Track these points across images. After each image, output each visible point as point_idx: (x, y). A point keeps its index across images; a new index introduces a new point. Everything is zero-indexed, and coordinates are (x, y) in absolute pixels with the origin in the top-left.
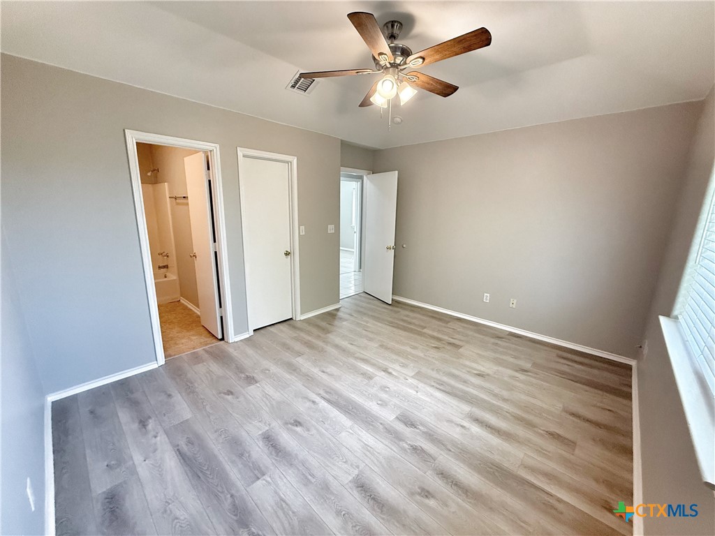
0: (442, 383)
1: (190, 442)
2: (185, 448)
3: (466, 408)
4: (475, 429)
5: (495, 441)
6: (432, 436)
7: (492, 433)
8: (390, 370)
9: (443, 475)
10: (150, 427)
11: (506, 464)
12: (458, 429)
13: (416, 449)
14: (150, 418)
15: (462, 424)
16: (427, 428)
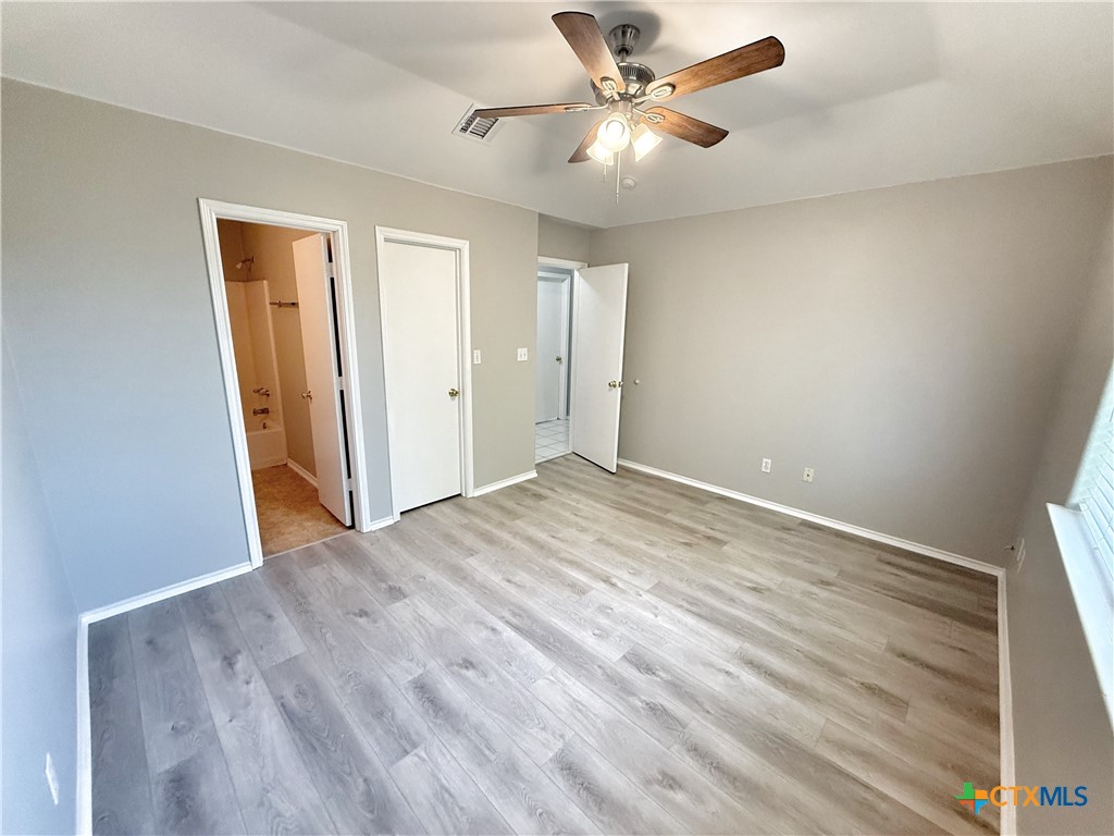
0: (694, 602)
1: (300, 693)
2: (293, 702)
3: (734, 643)
4: (749, 678)
5: (779, 697)
6: (677, 688)
7: (776, 686)
8: (614, 580)
9: (697, 751)
10: (239, 666)
11: (797, 736)
12: (721, 678)
13: (654, 710)
14: (239, 652)
15: (727, 669)
16: (673, 675)
